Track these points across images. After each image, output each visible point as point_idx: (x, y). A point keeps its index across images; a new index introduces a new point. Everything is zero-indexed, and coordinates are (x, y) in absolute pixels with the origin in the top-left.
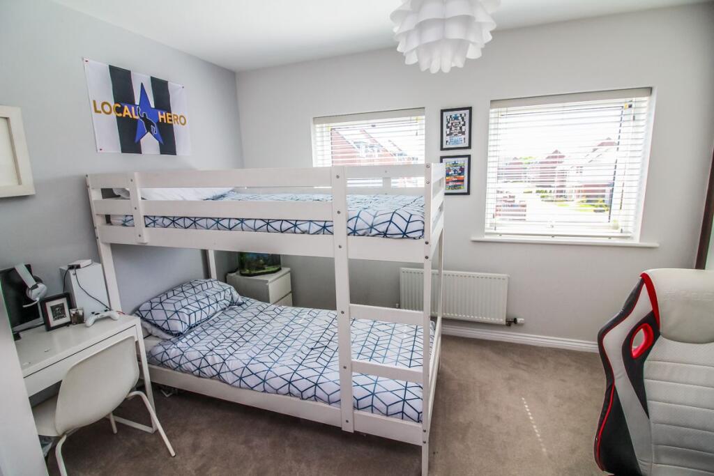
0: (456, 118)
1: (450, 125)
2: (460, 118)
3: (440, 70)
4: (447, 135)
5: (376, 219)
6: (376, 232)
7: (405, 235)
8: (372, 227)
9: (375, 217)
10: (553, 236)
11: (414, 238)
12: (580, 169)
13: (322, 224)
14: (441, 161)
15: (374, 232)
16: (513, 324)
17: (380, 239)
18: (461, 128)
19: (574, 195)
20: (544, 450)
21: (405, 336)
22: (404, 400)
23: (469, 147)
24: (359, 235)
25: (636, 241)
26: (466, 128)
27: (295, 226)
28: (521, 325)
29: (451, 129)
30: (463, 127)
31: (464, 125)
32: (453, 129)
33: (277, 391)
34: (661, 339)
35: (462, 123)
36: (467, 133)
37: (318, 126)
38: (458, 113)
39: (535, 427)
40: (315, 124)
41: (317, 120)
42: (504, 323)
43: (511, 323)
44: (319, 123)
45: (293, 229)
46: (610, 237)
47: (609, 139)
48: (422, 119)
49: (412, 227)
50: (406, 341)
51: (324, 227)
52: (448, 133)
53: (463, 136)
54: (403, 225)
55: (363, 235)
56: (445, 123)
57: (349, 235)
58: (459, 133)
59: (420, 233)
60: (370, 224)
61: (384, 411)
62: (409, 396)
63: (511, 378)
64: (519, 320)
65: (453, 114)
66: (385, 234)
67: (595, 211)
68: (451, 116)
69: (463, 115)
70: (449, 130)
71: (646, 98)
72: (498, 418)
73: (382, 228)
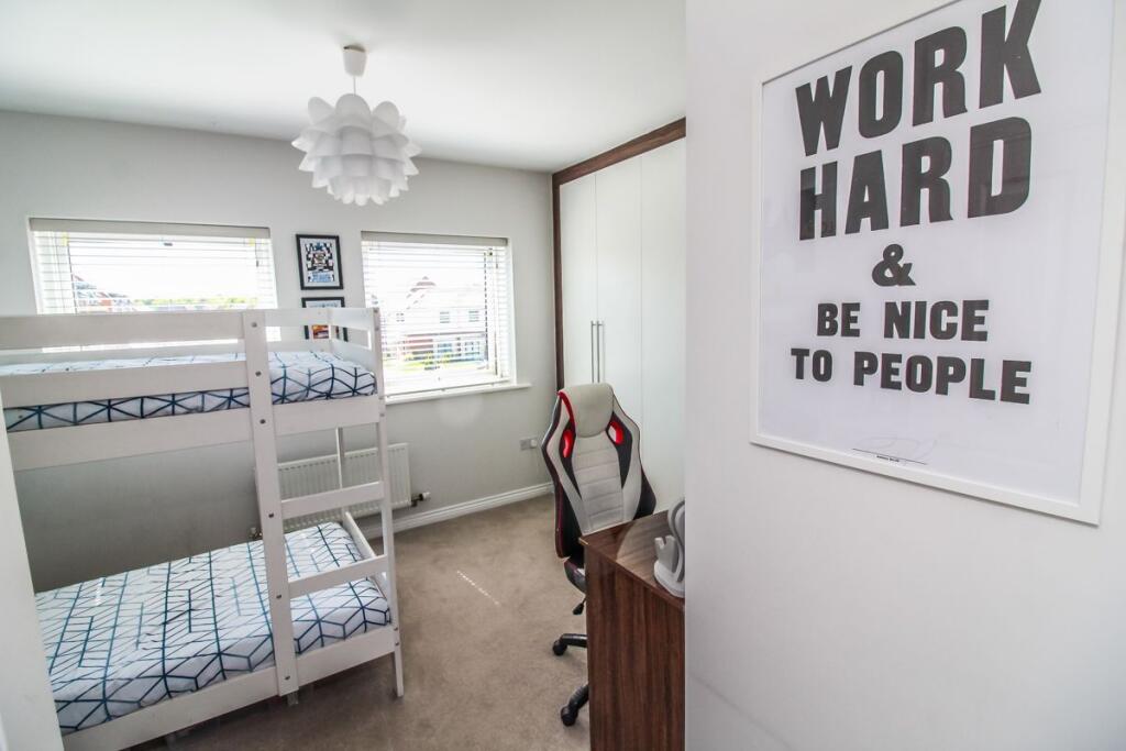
0: (319, 248)
1: (311, 256)
2: (324, 249)
3: (354, 201)
4: (309, 269)
5: (312, 377)
6: (317, 394)
7: (354, 391)
8: (309, 388)
9: (310, 375)
10: (443, 390)
11: (366, 395)
12: (401, 317)
13: (228, 394)
14: (304, 306)
15: (312, 394)
16: (419, 503)
17: (322, 403)
18: (327, 262)
19: (399, 352)
20: (497, 603)
21: (313, 550)
22: (363, 608)
23: (341, 287)
24: (291, 402)
25: (514, 384)
26: (334, 262)
27: (173, 403)
28: (429, 498)
29: (313, 262)
30: (330, 261)
31: (331, 258)
32: (316, 261)
33: (139, 705)
34: (577, 439)
35: (328, 255)
36: (336, 268)
37: (37, 233)
38: (322, 242)
39: (480, 589)
40: (32, 229)
41: (34, 223)
42: (410, 504)
43: (418, 500)
44: (40, 230)
45: (170, 408)
46: (493, 384)
47: (425, 278)
48: (266, 244)
49: (362, 381)
50: (316, 554)
51: (231, 398)
52: (310, 266)
53: (331, 273)
54: (351, 381)
55: (296, 401)
56: (304, 253)
57: (274, 403)
58: (325, 268)
59: (371, 389)
60: (307, 384)
61: (340, 634)
62: (365, 601)
63: (435, 561)
64: (425, 495)
65: (315, 242)
66: (328, 395)
67: (426, 369)
68: (311, 245)
69: (328, 245)
70: (310, 262)
71: (503, 248)
72: (444, 600)
73: (325, 388)
